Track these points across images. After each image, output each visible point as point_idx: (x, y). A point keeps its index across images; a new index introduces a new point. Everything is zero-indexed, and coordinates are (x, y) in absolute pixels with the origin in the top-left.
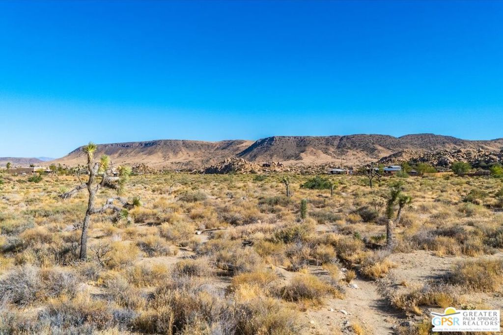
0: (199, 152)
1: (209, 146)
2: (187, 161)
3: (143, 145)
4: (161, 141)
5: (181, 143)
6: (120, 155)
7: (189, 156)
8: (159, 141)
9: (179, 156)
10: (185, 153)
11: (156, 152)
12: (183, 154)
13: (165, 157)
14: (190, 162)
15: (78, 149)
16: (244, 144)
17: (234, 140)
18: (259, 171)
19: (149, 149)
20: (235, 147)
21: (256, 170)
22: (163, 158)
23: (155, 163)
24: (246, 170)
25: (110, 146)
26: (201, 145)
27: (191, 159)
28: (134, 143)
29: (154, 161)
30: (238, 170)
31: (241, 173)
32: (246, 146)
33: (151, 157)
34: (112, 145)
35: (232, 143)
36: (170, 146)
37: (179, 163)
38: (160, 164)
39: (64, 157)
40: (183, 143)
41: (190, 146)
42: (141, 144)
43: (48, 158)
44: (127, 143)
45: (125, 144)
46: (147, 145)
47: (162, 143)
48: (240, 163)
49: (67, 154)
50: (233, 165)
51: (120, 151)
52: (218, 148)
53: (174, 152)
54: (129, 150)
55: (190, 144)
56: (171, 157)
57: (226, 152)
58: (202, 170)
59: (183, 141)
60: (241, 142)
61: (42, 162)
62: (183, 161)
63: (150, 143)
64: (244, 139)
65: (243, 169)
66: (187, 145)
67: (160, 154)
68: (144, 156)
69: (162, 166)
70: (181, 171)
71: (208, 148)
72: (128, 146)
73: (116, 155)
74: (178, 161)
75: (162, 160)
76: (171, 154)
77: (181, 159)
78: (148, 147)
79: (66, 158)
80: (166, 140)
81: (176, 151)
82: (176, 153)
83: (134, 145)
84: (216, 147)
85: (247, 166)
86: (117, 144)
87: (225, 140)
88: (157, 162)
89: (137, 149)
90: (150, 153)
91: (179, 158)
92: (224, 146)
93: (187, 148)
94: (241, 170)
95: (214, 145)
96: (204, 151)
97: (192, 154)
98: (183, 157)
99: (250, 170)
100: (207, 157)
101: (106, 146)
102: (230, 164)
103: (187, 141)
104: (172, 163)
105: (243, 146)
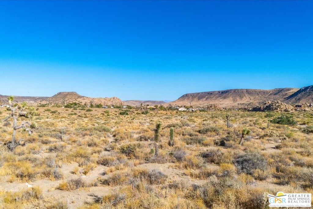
0: (257, 97)
1: (264, 93)
2: (249, 103)
3: (221, 93)
4: (232, 90)
5: (245, 91)
6: (207, 99)
7: (251, 99)
8: (230, 90)
9: (243, 99)
10: (248, 97)
11: (229, 97)
12: (246, 98)
13: (234, 100)
14: (250, 103)
15: (183, 96)
16: (291, 91)
17: (284, 88)
18: (292, 110)
19: (224, 95)
20: (284, 93)
21: (289, 110)
22: (233, 101)
23: (227, 104)
24: (281, 109)
25: (201, 94)
26: (259, 92)
27: (251, 101)
28: (215, 91)
29: (227, 103)
30: (275, 109)
31: (277, 112)
32: (292, 92)
33: (226, 100)
34: (202, 93)
35: (282, 90)
36: (237, 93)
37: (243, 104)
38: (231, 104)
39: (176, 101)
40: (247, 91)
41: (251, 93)
42: (219, 92)
43: (169, 101)
44: (211, 92)
45: (209, 92)
46: (223, 92)
47: (232, 92)
48: (277, 104)
49: (178, 99)
50: (272, 105)
51: (207, 97)
52: (271, 94)
53: (240, 97)
54: (212, 96)
55: (252, 92)
56: (238, 100)
57: (277, 96)
58: (251, 109)
59: (246, 89)
60: (289, 90)
61: (165, 103)
62: (245, 103)
63: (225, 92)
64: (291, 88)
65: (279, 109)
66: (249, 92)
67: (231, 98)
68: (221, 100)
69: (232, 106)
70: (239, 109)
71: (264, 94)
72: (211, 94)
73: (204, 99)
74: (242, 102)
75: (232, 102)
76: (238, 98)
77: (245, 101)
78: (224, 94)
79: (177, 101)
80: (235, 89)
81: (242, 96)
82: (241, 97)
83: (215, 93)
84: (270, 94)
85: (282, 107)
86: (205, 93)
87: (277, 88)
88: (229, 103)
89: (217, 95)
90: (225, 98)
91: (244, 101)
92: (276, 92)
93: (249, 94)
94: (277, 109)
95: (268, 92)
96: (261, 96)
97: (252, 98)
98: (246, 100)
99: (284, 109)
100: (263, 100)
101: (198, 94)
102: (270, 105)
103: (250, 89)
104: (238, 104)
105: (290, 92)
